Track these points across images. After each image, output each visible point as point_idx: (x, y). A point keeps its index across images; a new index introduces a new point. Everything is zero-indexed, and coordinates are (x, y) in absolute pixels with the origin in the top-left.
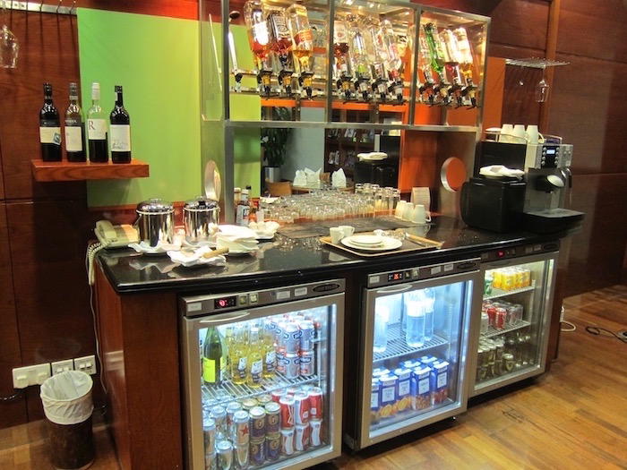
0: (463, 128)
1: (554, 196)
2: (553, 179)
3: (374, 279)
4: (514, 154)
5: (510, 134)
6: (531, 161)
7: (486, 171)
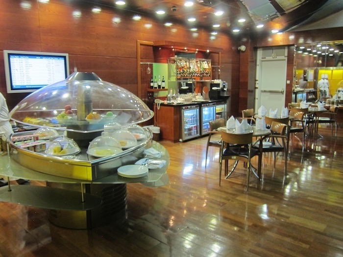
0: (207, 81)
1: (225, 92)
2: (225, 89)
3: (203, 105)
4: (218, 85)
5: (216, 81)
6: (221, 86)
7: (213, 88)
